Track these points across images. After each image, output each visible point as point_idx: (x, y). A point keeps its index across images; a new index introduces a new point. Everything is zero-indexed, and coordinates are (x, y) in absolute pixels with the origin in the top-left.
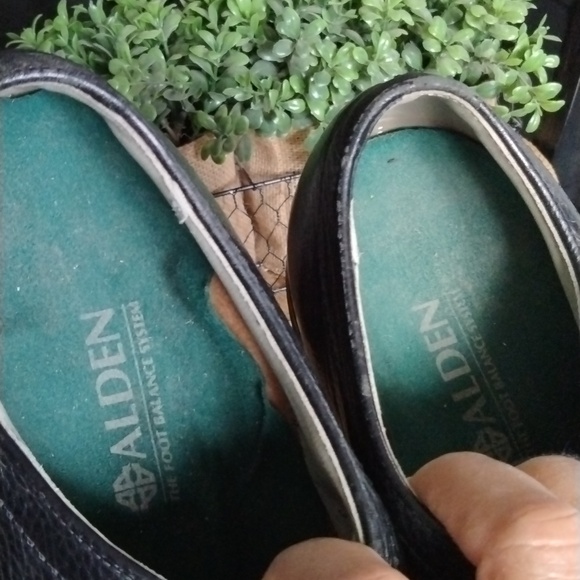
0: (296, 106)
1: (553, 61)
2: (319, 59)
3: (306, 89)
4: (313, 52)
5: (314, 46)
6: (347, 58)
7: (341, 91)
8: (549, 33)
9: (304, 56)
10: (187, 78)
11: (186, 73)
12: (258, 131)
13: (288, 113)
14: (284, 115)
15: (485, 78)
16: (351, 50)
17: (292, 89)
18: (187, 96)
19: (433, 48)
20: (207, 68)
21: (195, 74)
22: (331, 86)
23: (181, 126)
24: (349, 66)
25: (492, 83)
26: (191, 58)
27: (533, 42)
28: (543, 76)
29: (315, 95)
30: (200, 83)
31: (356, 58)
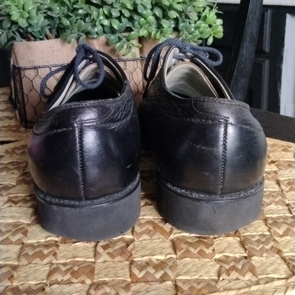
0: (106, 22)
12: (88, 33)
13: (102, 25)
14: (100, 28)
17: (104, 13)
20: (68, 2)
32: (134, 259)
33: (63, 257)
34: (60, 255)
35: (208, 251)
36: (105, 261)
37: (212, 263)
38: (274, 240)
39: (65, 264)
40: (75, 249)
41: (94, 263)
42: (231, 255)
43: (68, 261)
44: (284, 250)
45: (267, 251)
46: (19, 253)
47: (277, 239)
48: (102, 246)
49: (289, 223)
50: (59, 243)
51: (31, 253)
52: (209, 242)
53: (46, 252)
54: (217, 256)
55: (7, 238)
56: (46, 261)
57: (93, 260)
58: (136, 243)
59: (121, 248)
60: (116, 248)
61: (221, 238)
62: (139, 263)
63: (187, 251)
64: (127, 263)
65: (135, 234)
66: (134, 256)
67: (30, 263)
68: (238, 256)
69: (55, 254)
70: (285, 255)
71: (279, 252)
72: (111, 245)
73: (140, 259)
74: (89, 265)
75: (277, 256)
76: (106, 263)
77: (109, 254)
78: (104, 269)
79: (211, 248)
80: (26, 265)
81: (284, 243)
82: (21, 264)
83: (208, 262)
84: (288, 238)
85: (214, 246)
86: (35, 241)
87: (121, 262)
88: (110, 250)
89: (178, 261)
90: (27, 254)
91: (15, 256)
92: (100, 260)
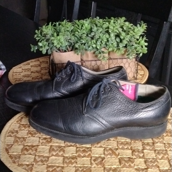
0: (94, 46)
1: (146, 44)
2: (100, 37)
3: (96, 42)
4: (99, 35)
5: (99, 34)
6: (105, 37)
7: (103, 43)
8: (146, 39)
9: (97, 35)
10: (74, 38)
11: (74, 37)
12: (86, 50)
13: (93, 47)
14: (92, 47)
15: (133, 45)
16: (106, 36)
17: (94, 42)
18: (73, 42)
19: (122, 38)
20: (78, 36)
21: (75, 38)
22: (101, 42)
23: (71, 48)
24: (105, 39)
25: (134, 46)
26: (75, 34)
27: (143, 40)
28: (144, 46)
29: (98, 43)
30: (76, 39)
31: (107, 37)
32: (105, 167)
33: (79, 164)
34: (78, 163)
35: (132, 165)
36: (95, 167)
37: (133, 170)
38: (157, 162)
39: (80, 167)
40: (83, 161)
41: (91, 167)
42: (141, 167)
43: (82, 166)
44: (160, 166)
45: (154, 166)
46: (63, 160)
47: (158, 160)
48: (93, 160)
49: (164, 153)
50: (77, 157)
51: (68, 161)
52: (133, 161)
53: (73, 161)
54: (136, 167)
55: (57, 153)
56: (73, 165)
57: (90, 166)
58: (106, 159)
59: (100, 161)
60: (98, 161)
61: (137, 159)
62: (107, 168)
63: (125, 164)
64: (103, 168)
65: (105, 155)
66: (105, 165)
67: (68, 166)
68: (143, 168)
69: (76, 163)
70: (160, 168)
71: (158, 167)
72: (96, 160)
73: (107, 167)
74: (89, 168)
75: (157, 169)
76: (95, 168)
77: (96, 163)
78: (95, 170)
79: (133, 164)
80: (67, 167)
81: (161, 163)
82: (65, 166)
83: (132, 170)
84: (163, 160)
85: (135, 162)
86: (68, 155)
87: (101, 168)
88: (96, 162)
89: (121, 168)
90: (66, 162)
91: (62, 162)
92: (93, 166)
